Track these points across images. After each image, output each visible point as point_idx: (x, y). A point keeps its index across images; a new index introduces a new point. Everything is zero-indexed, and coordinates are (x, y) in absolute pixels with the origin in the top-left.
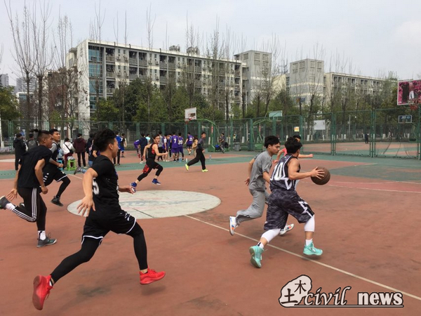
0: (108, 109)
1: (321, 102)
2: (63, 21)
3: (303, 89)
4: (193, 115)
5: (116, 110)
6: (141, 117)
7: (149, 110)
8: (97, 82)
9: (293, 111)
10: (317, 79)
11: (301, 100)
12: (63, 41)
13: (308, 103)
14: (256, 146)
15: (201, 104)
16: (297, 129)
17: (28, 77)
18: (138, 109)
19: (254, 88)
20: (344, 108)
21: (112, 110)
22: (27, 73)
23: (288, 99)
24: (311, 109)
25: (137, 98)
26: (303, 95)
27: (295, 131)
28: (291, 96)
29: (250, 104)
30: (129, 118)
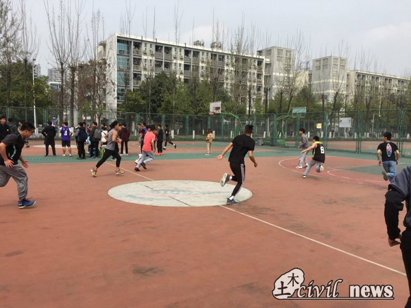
0: (135, 100)
1: (345, 100)
2: (96, 15)
3: (326, 86)
4: (217, 108)
5: (143, 102)
6: (166, 109)
7: (174, 103)
8: (125, 75)
9: (315, 108)
10: (341, 76)
11: (324, 97)
12: (95, 34)
13: (331, 100)
14: (278, 141)
15: (224, 98)
16: (319, 126)
17: (62, 68)
18: (163, 101)
19: (277, 84)
20: (368, 106)
21: (139, 102)
22: (62, 64)
23: (311, 95)
24: (334, 106)
25: (162, 91)
26: (326, 92)
27: (318, 127)
28: (314, 93)
29: (272, 100)
30: (154, 110)
